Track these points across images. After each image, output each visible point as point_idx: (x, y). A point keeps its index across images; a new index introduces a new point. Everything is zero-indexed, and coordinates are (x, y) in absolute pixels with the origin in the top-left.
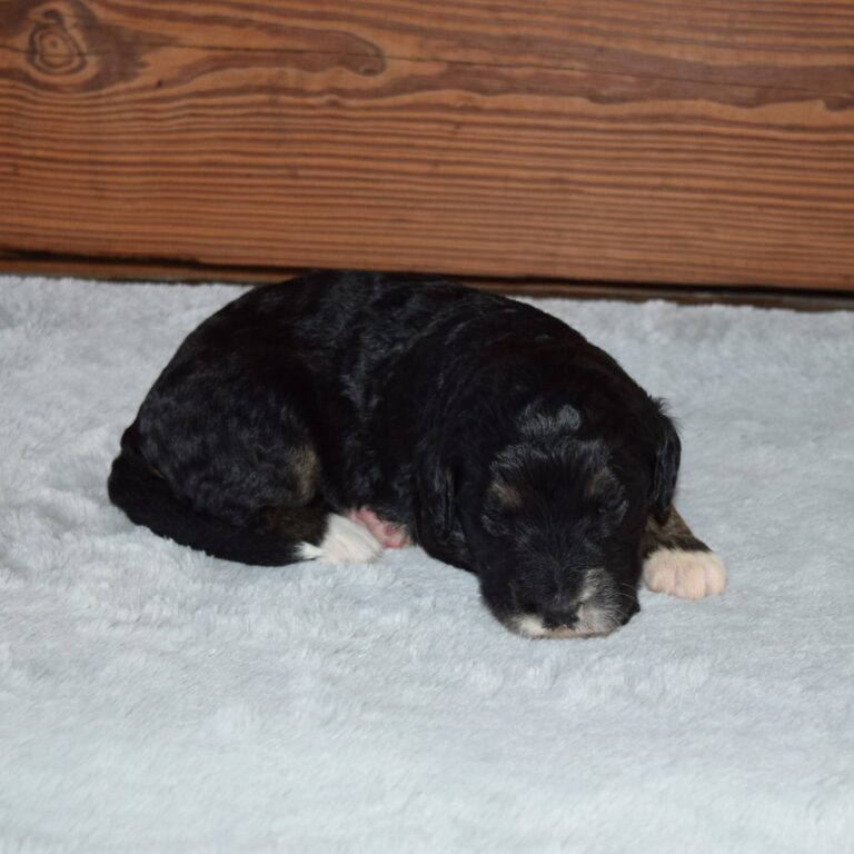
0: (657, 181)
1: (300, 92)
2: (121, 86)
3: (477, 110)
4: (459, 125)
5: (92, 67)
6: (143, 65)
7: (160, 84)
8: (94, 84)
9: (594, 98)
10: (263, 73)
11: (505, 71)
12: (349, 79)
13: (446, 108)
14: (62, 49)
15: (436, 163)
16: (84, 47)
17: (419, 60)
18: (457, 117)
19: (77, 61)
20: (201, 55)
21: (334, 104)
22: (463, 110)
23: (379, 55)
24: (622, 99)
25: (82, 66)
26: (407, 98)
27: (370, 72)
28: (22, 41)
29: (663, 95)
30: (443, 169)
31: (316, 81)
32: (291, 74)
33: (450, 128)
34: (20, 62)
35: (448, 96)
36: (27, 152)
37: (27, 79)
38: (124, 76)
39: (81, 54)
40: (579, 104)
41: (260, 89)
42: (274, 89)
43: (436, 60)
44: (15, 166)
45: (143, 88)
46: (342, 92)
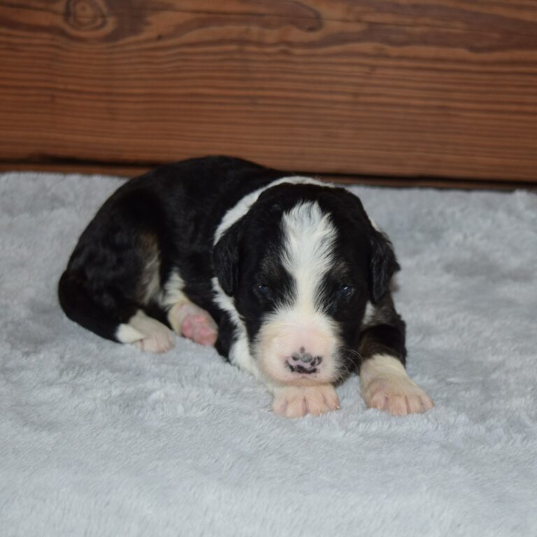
0: (514, 108)
1: (260, 44)
2: (132, 39)
3: (387, 57)
4: (373, 67)
5: (111, 25)
6: (148, 24)
7: (160, 38)
8: (112, 37)
9: (473, 49)
10: (234, 30)
11: (408, 29)
12: (297, 35)
13: (365, 55)
14: (89, 11)
16: (105, 10)
17: (345, 21)
18: (372, 61)
19: (99, 21)
20: (189, 16)
21: (285, 53)
22: (377, 56)
23: (318, 17)
24: (491, 49)
25: (103, 25)
27: (311, 29)
28: (60, 7)
29: (520, 46)
30: (362, 99)
31: (272, 35)
32: (255, 30)
33: (367, 70)
34: (59, 21)
35: (367, 47)
36: (61, 87)
37: (62, 33)
38: (134, 31)
39: (103, 16)
40: (462, 53)
41: (232, 41)
42: (242, 42)
43: (359, 21)
44: (53, 96)
45: (148, 40)
46: (290, 44)
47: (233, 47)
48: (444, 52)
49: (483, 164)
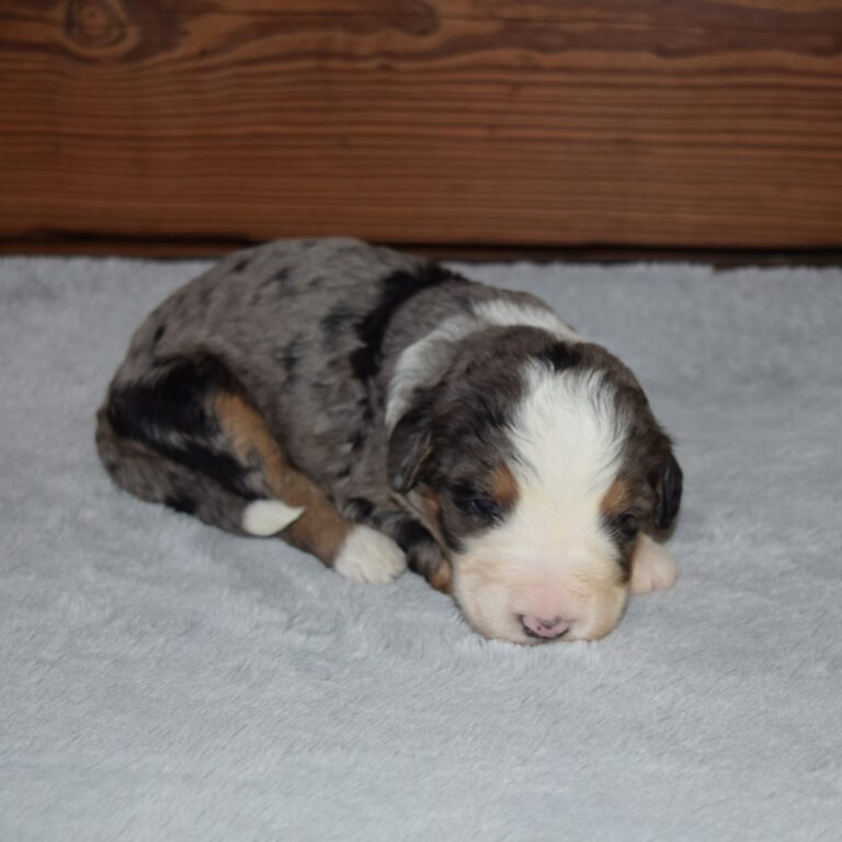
0: (727, 138)
1: (349, 56)
2: (161, 57)
3: (537, 69)
4: (517, 86)
5: (132, 38)
6: (186, 34)
7: (203, 53)
8: (135, 55)
9: (661, 51)
10: (310, 38)
11: (565, 27)
12: (400, 40)
13: (504, 68)
14: (101, 19)
15: (492, 127)
16: (123, 15)
17: (474, 18)
18: (514, 77)
19: (115, 33)
20: (244, 20)
21: (385, 68)
22: (522, 69)
23: (431, 13)
24: (690, 52)
25: (122, 37)
26: (462, 59)
27: (423, 32)
28: (58, 13)
29: (734, 46)
30: (503, 133)
31: (367, 43)
32: (340, 38)
34: (58, 34)
35: (506, 55)
38: (166, 46)
39: (121, 25)
40: (646, 59)
41: (307, 55)
42: (322, 54)
43: (492, 17)
44: (56, 145)
45: (186, 58)
46: (394, 55)
47: (310, 64)
48: (620, 59)
49: (687, 223)
